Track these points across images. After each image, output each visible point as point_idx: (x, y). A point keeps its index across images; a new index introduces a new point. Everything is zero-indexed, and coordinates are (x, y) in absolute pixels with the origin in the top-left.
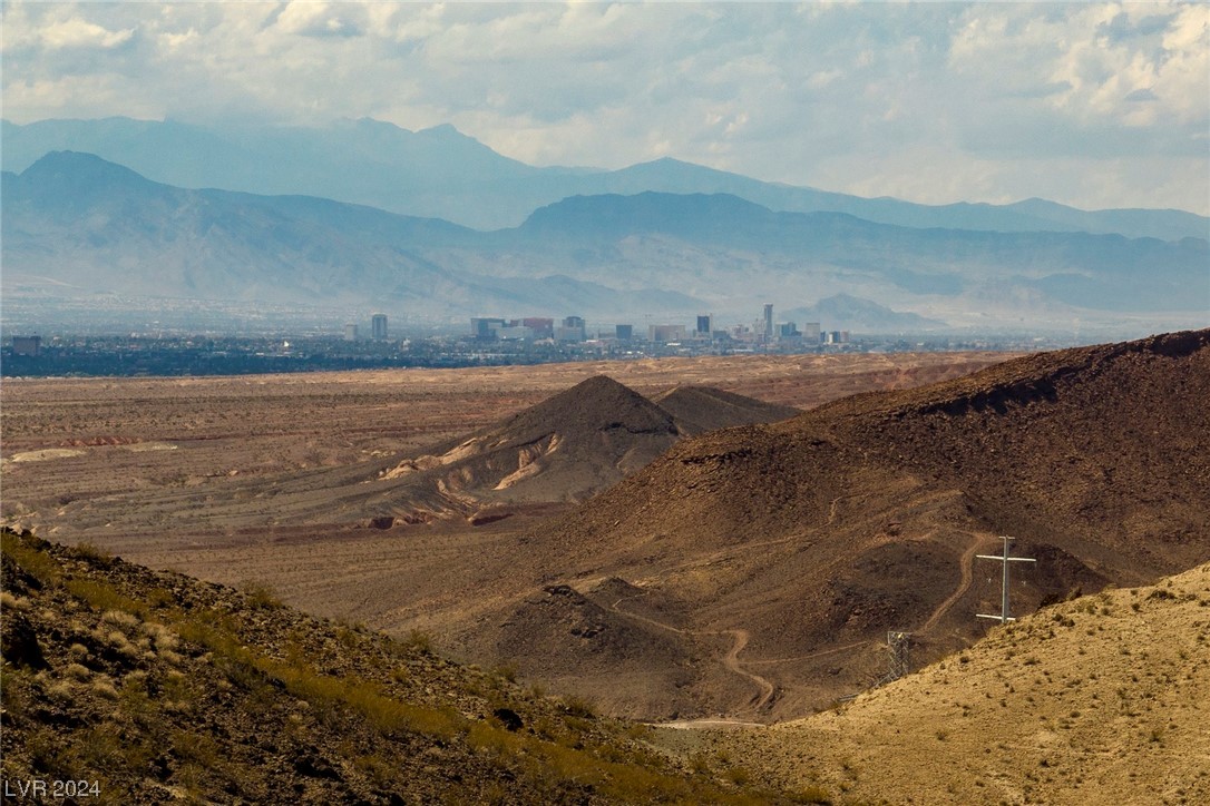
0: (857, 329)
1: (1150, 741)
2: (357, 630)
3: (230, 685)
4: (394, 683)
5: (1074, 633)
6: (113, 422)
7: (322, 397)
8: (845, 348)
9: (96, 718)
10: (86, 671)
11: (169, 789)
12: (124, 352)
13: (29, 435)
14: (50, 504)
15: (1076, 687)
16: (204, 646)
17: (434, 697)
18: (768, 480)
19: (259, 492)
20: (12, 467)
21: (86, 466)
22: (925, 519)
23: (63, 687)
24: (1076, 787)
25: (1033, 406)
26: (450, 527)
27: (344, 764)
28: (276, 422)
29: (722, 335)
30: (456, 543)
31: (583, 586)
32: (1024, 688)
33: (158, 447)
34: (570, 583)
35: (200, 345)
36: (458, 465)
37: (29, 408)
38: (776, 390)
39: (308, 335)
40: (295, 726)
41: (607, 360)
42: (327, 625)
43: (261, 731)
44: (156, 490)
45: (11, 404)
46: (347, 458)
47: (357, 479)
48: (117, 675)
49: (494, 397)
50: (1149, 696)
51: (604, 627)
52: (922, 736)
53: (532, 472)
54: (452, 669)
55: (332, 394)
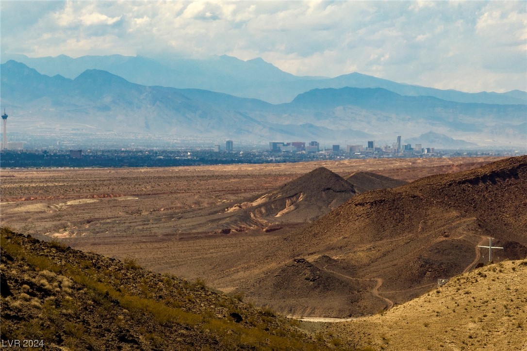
0: (438, 147)
1: (517, 327)
2: (173, 279)
3: (92, 303)
4: (187, 301)
5: (486, 280)
6: (111, 187)
7: (202, 176)
8: (432, 155)
9: (31, 317)
10: (28, 296)
11: (61, 348)
12: (118, 157)
13: (74, 193)
14: (81, 223)
15: (486, 304)
16: (84, 285)
17: (204, 308)
18: (392, 213)
19: (173, 218)
20: (66, 207)
21: (98, 207)
22: (460, 230)
23: (17, 303)
24: (484, 348)
25: (508, 181)
26: (255, 233)
27: (140, 337)
28: (181, 187)
29: (379, 150)
30: (257, 240)
31: (310, 259)
32: (463, 304)
33: (130, 198)
34: (305, 258)
35: (151, 154)
36: (260, 206)
37: (75, 181)
38: (399, 173)
39: (199, 149)
40: (120, 320)
41: (328, 161)
42: (160, 276)
43: (104, 323)
44: (128, 217)
45: (67, 179)
46: (212, 203)
47: (216, 212)
48: (42, 298)
49: (277, 176)
50: (518, 308)
51: (320, 277)
52: (418, 325)
53: (292, 209)
54: (214, 295)
55: (207, 175)
